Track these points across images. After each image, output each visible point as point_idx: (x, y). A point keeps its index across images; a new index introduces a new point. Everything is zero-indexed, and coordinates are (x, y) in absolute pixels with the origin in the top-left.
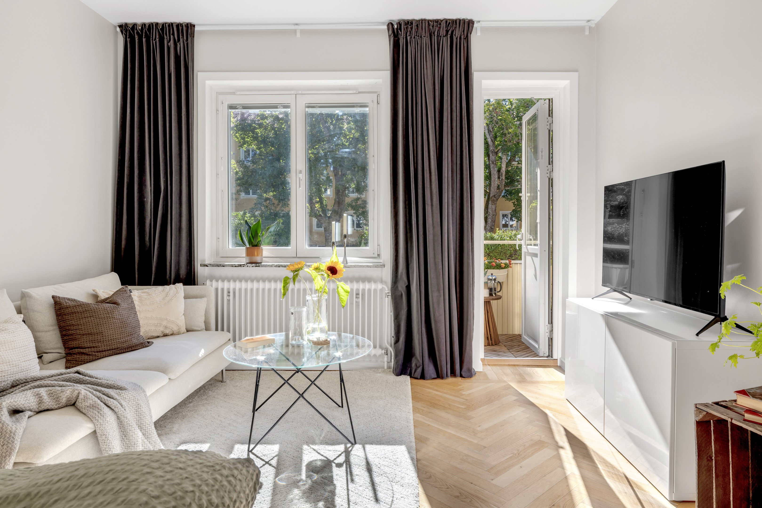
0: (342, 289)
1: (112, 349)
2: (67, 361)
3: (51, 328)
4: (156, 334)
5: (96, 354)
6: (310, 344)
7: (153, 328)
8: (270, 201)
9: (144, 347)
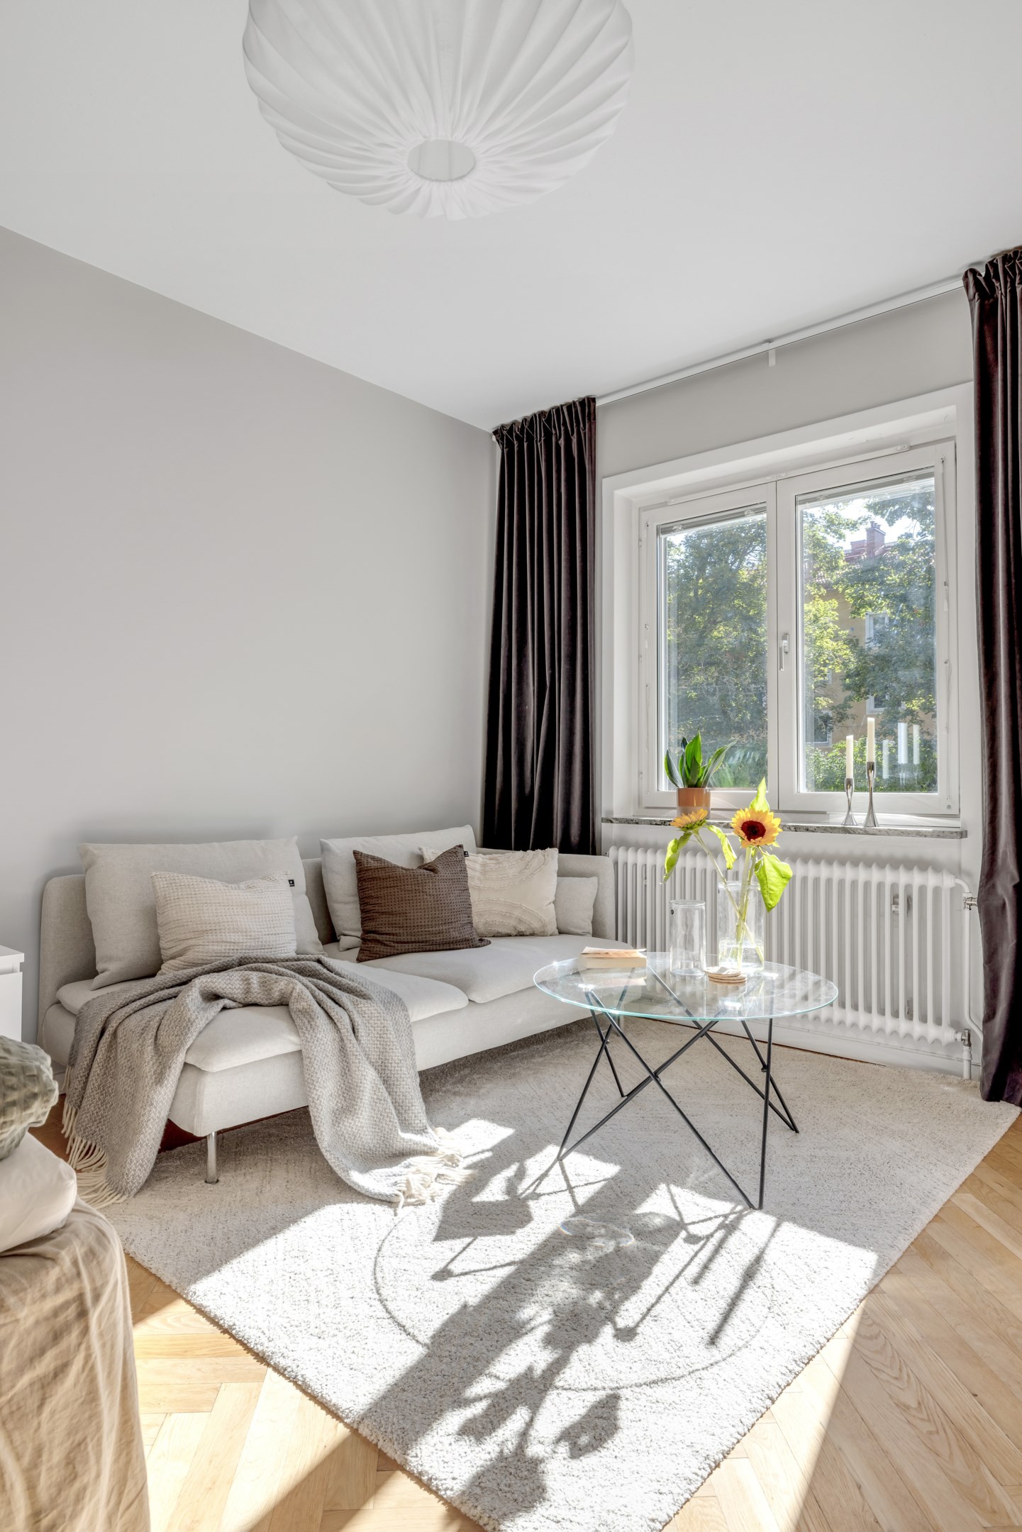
0: (773, 870)
1: (419, 942)
2: (362, 951)
3: (352, 899)
4: (503, 930)
5: (396, 945)
6: (706, 979)
7: (498, 919)
8: (913, 715)
9: (470, 947)
